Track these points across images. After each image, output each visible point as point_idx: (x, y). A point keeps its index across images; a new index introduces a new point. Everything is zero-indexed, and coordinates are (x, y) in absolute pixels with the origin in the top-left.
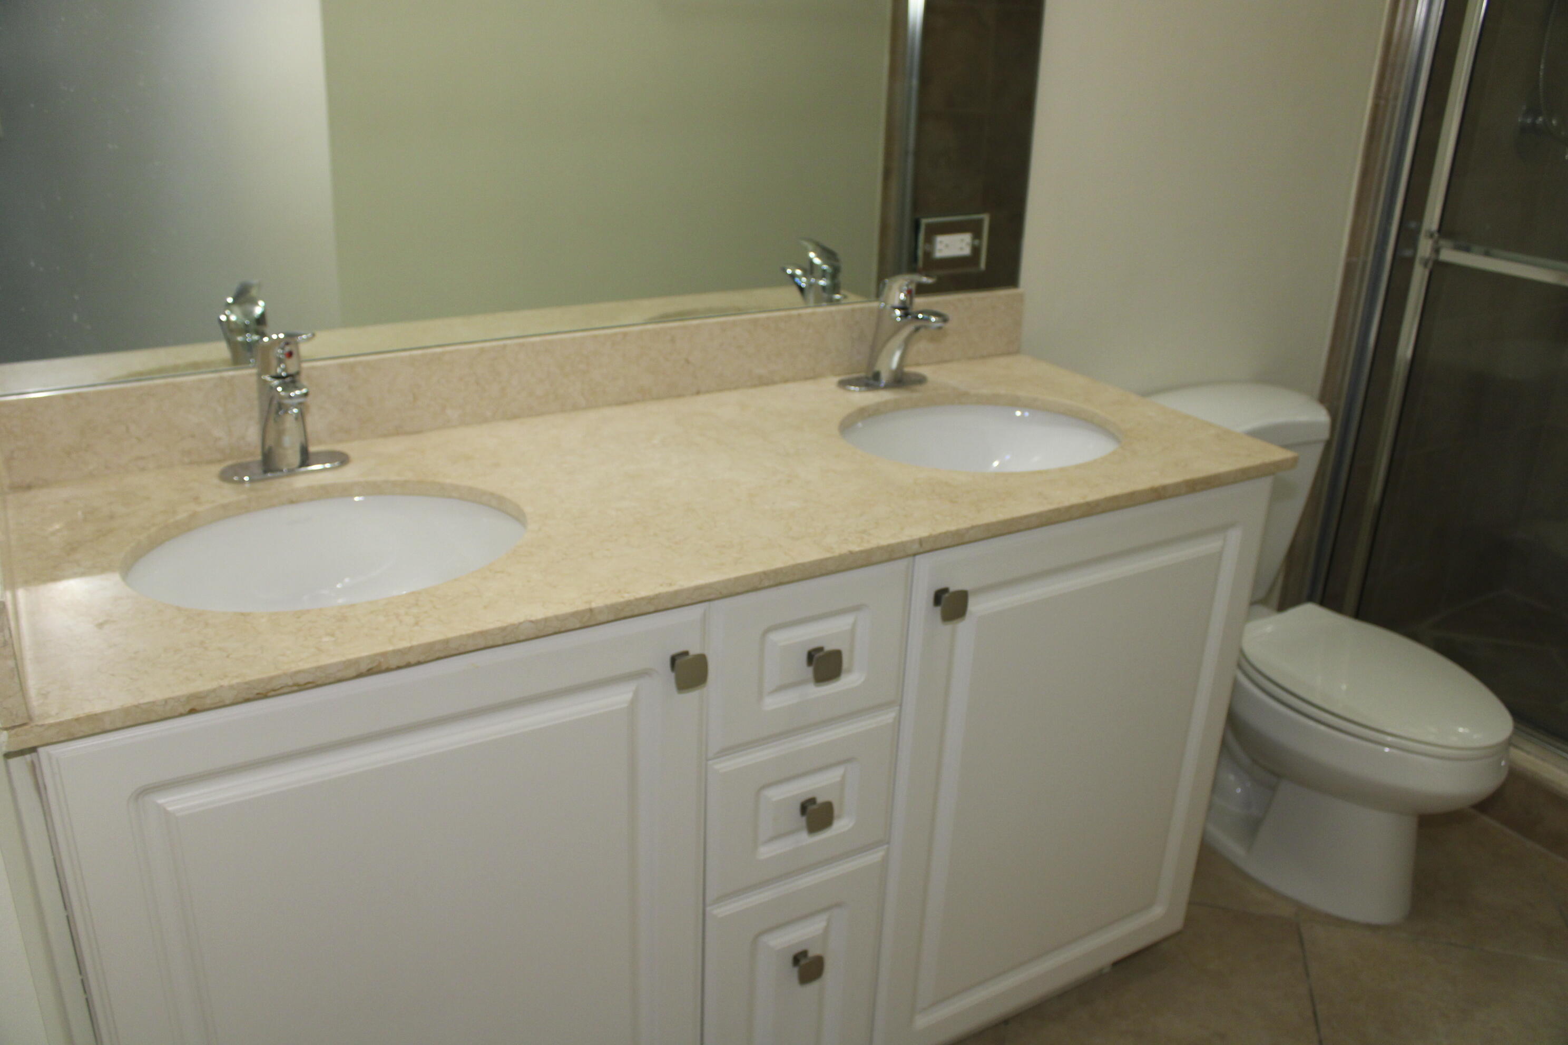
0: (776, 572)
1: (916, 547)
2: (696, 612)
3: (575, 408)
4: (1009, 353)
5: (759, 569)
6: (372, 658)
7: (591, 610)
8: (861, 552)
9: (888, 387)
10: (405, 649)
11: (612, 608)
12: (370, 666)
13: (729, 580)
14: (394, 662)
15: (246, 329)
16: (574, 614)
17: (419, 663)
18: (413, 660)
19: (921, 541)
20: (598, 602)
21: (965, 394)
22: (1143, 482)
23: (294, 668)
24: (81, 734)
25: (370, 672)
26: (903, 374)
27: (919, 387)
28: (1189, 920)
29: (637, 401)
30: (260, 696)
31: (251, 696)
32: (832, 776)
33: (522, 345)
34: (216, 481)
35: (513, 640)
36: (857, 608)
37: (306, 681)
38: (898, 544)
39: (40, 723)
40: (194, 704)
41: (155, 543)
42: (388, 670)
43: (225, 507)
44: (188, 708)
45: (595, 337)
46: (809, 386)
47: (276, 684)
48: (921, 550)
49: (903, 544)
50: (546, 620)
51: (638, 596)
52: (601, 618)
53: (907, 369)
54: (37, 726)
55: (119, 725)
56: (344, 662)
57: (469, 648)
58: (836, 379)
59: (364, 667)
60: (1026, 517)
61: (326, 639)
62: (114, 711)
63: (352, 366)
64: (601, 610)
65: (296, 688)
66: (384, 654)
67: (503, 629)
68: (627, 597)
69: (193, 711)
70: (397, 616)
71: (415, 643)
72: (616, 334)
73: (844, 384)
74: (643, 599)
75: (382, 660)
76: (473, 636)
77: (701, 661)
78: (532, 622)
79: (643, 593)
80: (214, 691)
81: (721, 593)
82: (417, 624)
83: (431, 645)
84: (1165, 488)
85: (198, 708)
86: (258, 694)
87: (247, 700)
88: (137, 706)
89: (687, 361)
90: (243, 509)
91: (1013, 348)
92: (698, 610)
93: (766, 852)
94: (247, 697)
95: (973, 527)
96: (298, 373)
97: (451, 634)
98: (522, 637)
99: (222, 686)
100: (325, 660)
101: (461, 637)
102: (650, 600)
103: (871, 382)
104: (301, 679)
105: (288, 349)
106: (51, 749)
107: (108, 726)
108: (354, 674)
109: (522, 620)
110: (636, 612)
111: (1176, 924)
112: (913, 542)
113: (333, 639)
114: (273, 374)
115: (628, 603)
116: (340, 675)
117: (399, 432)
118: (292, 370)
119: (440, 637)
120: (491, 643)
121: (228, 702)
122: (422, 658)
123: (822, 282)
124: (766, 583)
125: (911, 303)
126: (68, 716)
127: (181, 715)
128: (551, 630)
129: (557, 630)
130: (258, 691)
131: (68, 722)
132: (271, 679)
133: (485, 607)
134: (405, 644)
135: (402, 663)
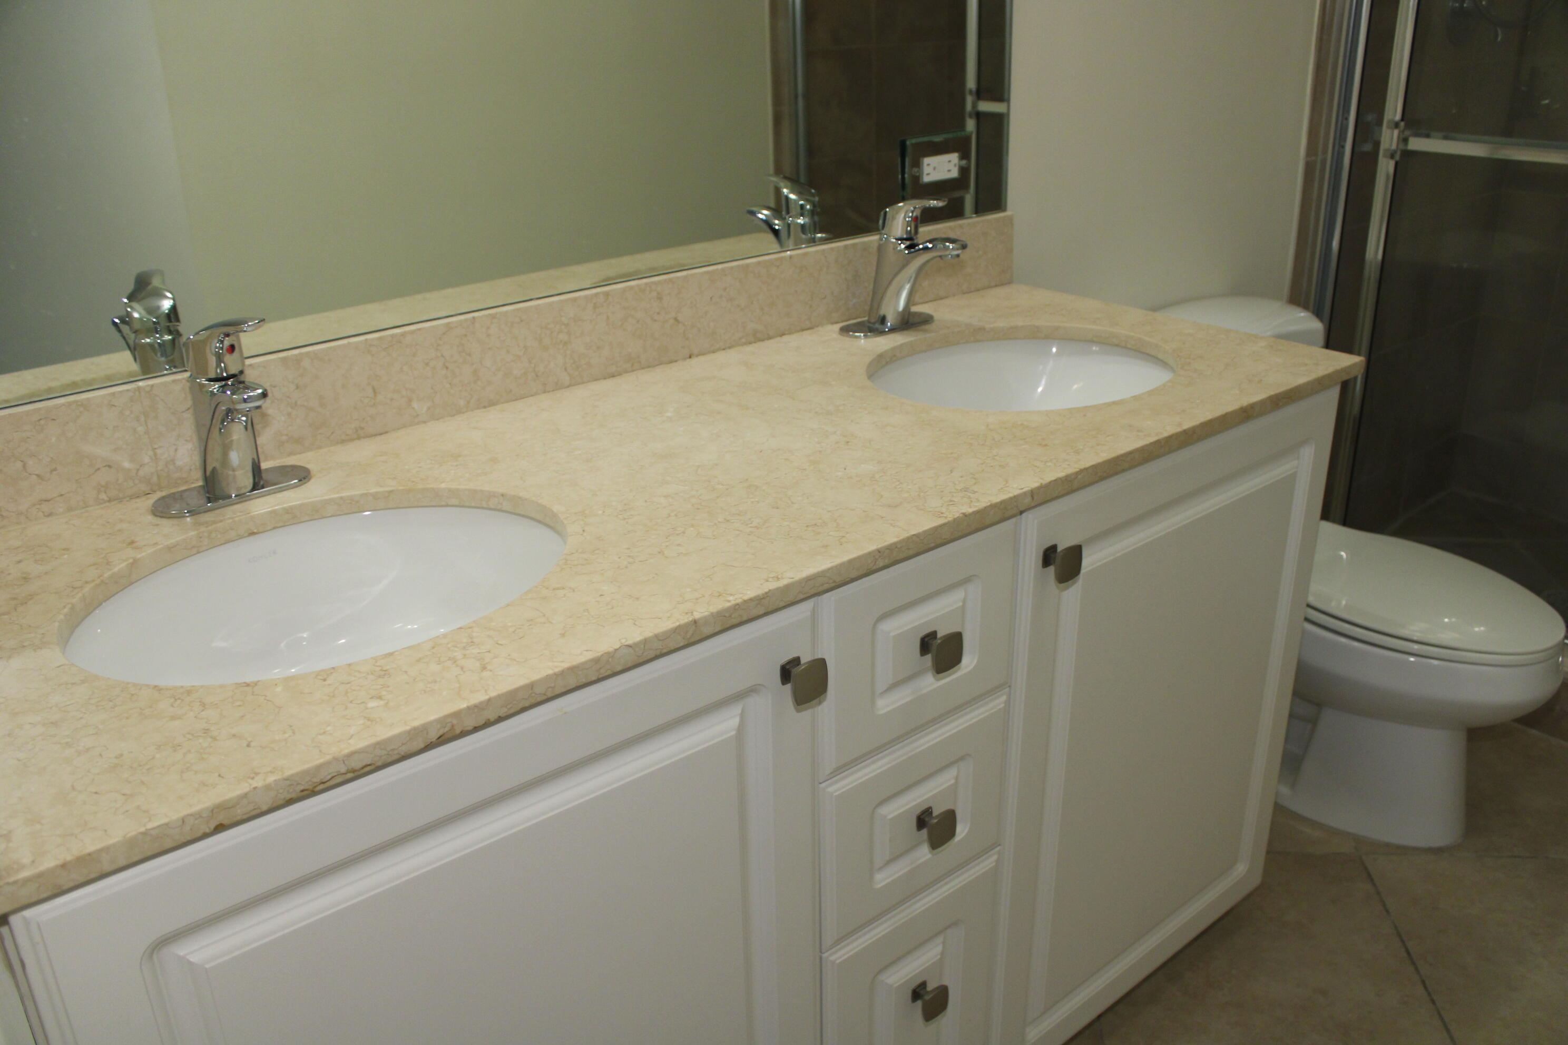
0: (891, 548)
1: (1028, 500)
2: (803, 610)
3: (559, 387)
4: (1002, 284)
5: (872, 547)
6: (442, 721)
7: (695, 622)
8: (975, 513)
9: (893, 330)
10: (481, 703)
11: (719, 615)
12: (441, 733)
13: (842, 565)
14: (469, 724)
15: (154, 329)
16: (676, 630)
17: (500, 719)
18: (492, 717)
19: (1032, 493)
20: (700, 612)
21: (982, 329)
22: (1230, 403)
23: (346, 748)
24: (71, 884)
25: (442, 740)
26: (910, 313)
27: (927, 327)
28: (1267, 872)
29: (626, 372)
30: (305, 793)
31: (294, 795)
32: (945, 780)
33: (493, 317)
34: (150, 518)
35: (609, 672)
36: (967, 581)
37: (364, 764)
38: (1011, 499)
39: (12, 879)
40: (221, 818)
41: (91, 606)
42: (464, 734)
43: (170, 548)
44: (212, 826)
45: (575, 300)
46: (807, 338)
47: (324, 775)
48: (1033, 504)
49: (1015, 499)
50: (645, 641)
51: (746, 598)
52: (707, 630)
53: (914, 309)
54: (8, 884)
55: (123, 862)
56: (409, 732)
57: (558, 691)
58: (837, 327)
59: (433, 736)
60: (1131, 453)
61: (372, 704)
62: (114, 845)
63: (298, 360)
64: (706, 621)
65: (350, 775)
66: (457, 714)
67: (596, 661)
68: (733, 600)
69: (220, 828)
70: (454, 660)
71: (493, 694)
72: (596, 294)
73: (845, 330)
74: (751, 600)
75: (455, 722)
76: (562, 674)
77: (820, 666)
78: (629, 646)
79: (750, 593)
80: (246, 795)
81: (834, 582)
82: (484, 668)
83: (513, 693)
84: (1252, 406)
85: (226, 822)
86: (302, 791)
87: (290, 802)
88: (144, 834)
89: (676, 319)
90: (194, 549)
91: (1005, 278)
92: (807, 606)
93: (882, 879)
94: (289, 796)
95: (1081, 471)
96: (241, 372)
97: (535, 676)
98: (619, 668)
99: (255, 788)
100: (383, 733)
101: (548, 678)
102: (758, 600)
103: (878, 326)
104: (356, 763)
105: (227, 342)
106: (27, 913)
107: (107, 867)
108: (422, 746)
109: (617, 646)
110: (745, 618)
111: (1256, 880)
112: (1025, 494)
113: (382, 703)
114: (213, 376)
115: (736, 607)
116: (404, 750)
117: (360, 435)
118: (233, 370)
119: (522, 682)
120: (584, 681)
121: (264, 808)
122: (503, 712)
123: (801, 221)
124: (881, 563)
125: (916, 232)
126: (48, 863)
127: (205, 836)
128: (651, 654)
129: (658, 653)
130: (302, 788)
131: (52, 871)
132: (319, 767)
133: (563, 635)
134: (481, 697)
135: (481, 722)
